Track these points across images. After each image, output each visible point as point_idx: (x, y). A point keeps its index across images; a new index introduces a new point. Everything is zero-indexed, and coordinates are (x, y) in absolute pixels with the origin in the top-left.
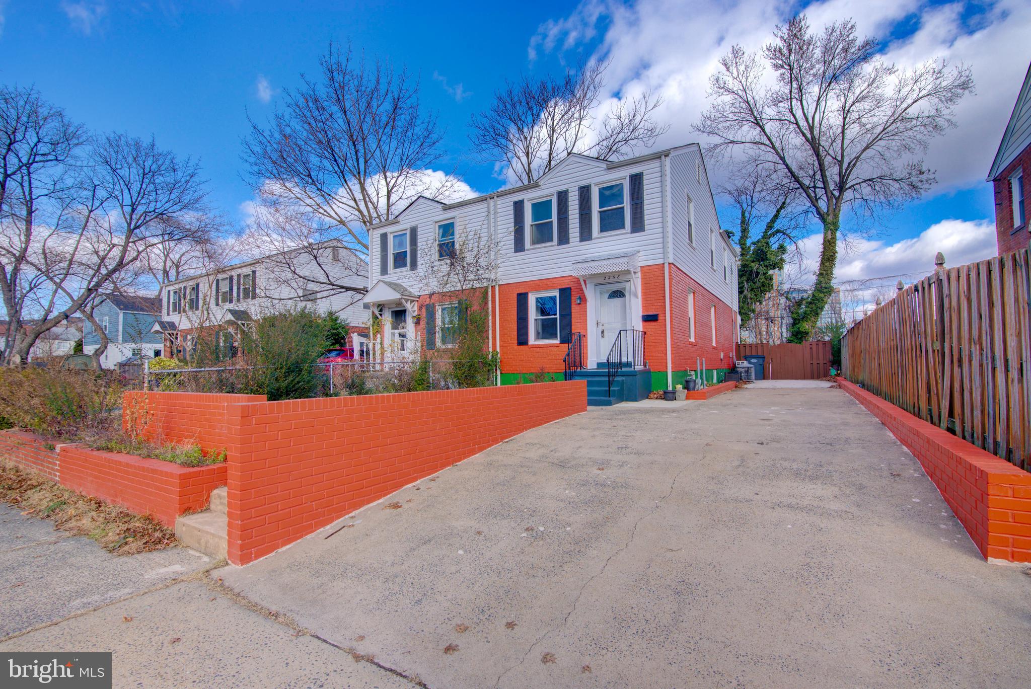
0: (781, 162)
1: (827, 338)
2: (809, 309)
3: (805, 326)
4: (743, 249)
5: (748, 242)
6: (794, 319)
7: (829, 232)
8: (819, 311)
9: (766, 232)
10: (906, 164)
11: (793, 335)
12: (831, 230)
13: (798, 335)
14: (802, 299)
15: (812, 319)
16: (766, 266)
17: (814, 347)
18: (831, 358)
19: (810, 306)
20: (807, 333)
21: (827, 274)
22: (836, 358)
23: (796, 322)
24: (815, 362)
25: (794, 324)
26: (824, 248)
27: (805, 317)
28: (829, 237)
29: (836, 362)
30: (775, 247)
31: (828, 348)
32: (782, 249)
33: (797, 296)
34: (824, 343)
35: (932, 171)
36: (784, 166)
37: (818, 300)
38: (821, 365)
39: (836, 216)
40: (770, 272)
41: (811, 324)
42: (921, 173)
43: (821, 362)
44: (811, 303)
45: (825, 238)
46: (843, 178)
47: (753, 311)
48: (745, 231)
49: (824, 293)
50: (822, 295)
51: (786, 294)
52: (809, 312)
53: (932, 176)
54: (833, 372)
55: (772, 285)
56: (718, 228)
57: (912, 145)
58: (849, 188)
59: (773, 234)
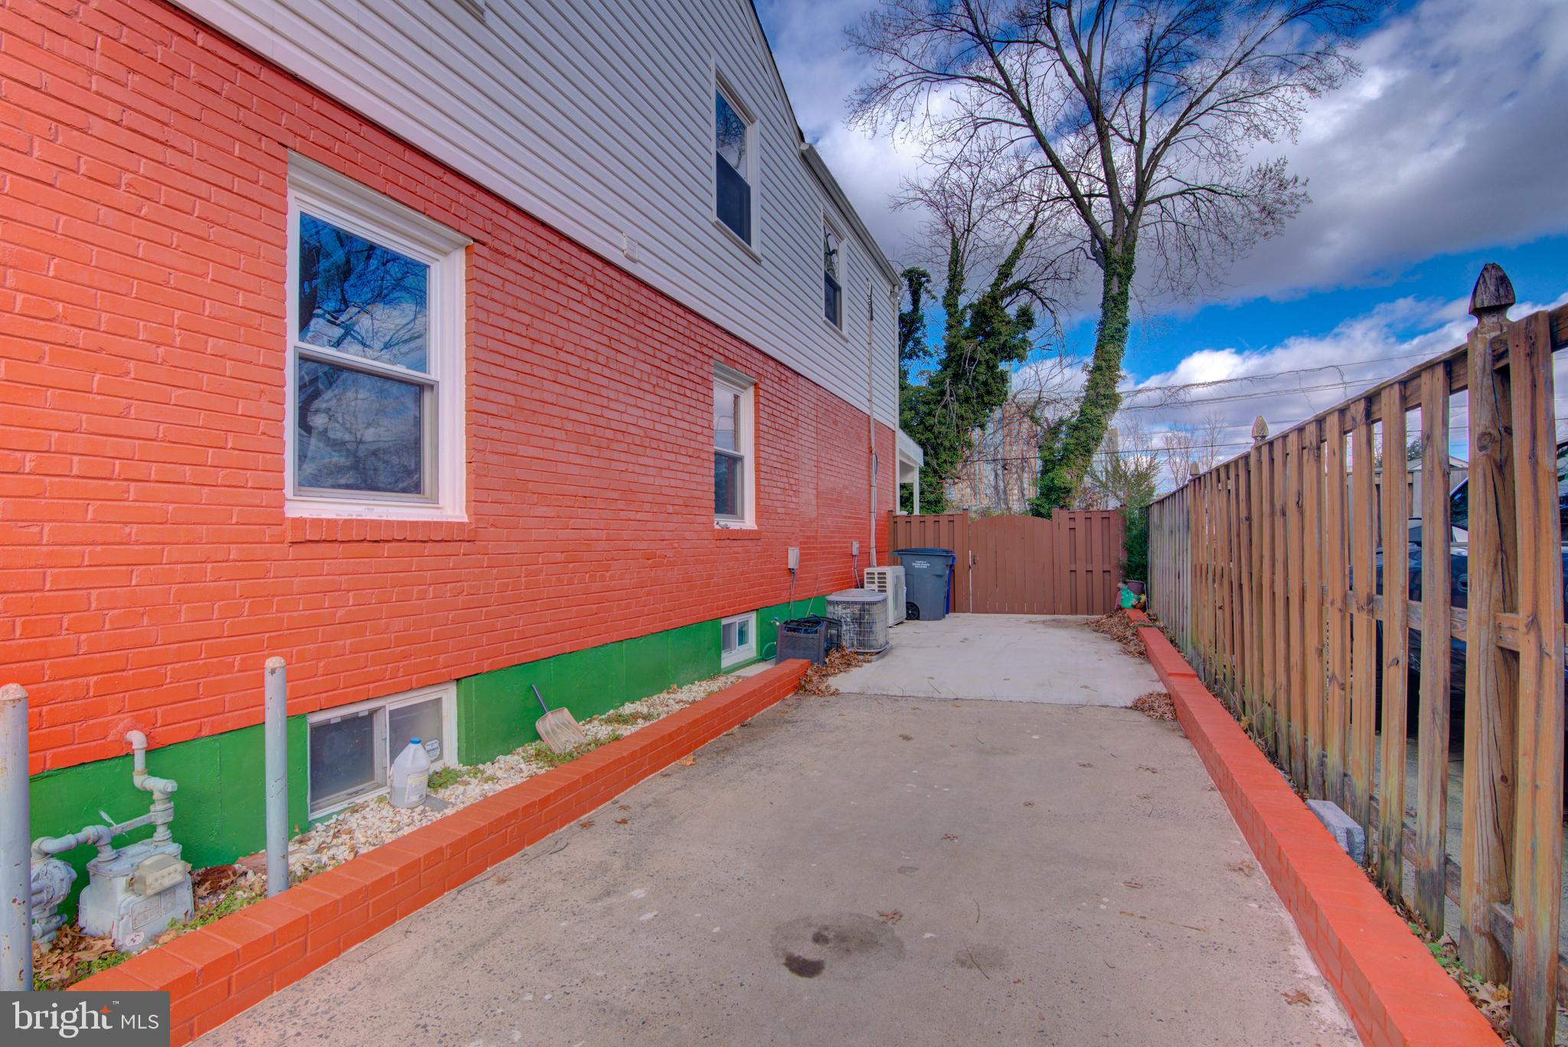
0: (1022, 121)
1: (1113, 504)
2: (1072, 441)
3: (1064, 476)
4: (951, 315)
5: (963, 301)
6: (1045, 461)
7: (1115, 279)
8: (1092, 444)
9: (996, 285)
10: (1255, 169)
11: (1042, 494)
12: (1119, 275)
13: (1053, 495)
14: (1061, 422)
15: (1080, 461)
16: (993, 351)
17: (1080, 525)
18: (1123, 558)
19: (1076, 434)
20: (1068, 491)
21: (1109, 368)
22: (1137, 559)
23: (1048, 467)
24: (1081, 568)
25: (1045, 472)
26: (1105, 314)
27: (1064, 459)
28: (1115, 291)
29: (1137, 570)
30: (1012, 311)
31: (1117, 531)
32: (1026, 318)
33: (1050, 414)
34: (1106, 517)
35: (1301, 180)
36: (1027, 131)
37: (1090, 421)
38: (1098, 576)
39: (1129, 249)
40: (1003, 366)
41: (1076, 471)
42: (1282, 185)
43: (1098, 567)
44: (1076, 428)
45: (1106, 293)
46: (1143, 177)
47: (969, 445)
48: (955, 278)
49: (1102, 407)
50: (1099, 411)
51: (1030, 413)
52: (1072, 447)
53: (1300, 191)
54: (1128, 598)
55: (1006, 394)
56: (795, 138)
57: (1271, 125)
58: (1153, 202)
59: (1010, 291)
